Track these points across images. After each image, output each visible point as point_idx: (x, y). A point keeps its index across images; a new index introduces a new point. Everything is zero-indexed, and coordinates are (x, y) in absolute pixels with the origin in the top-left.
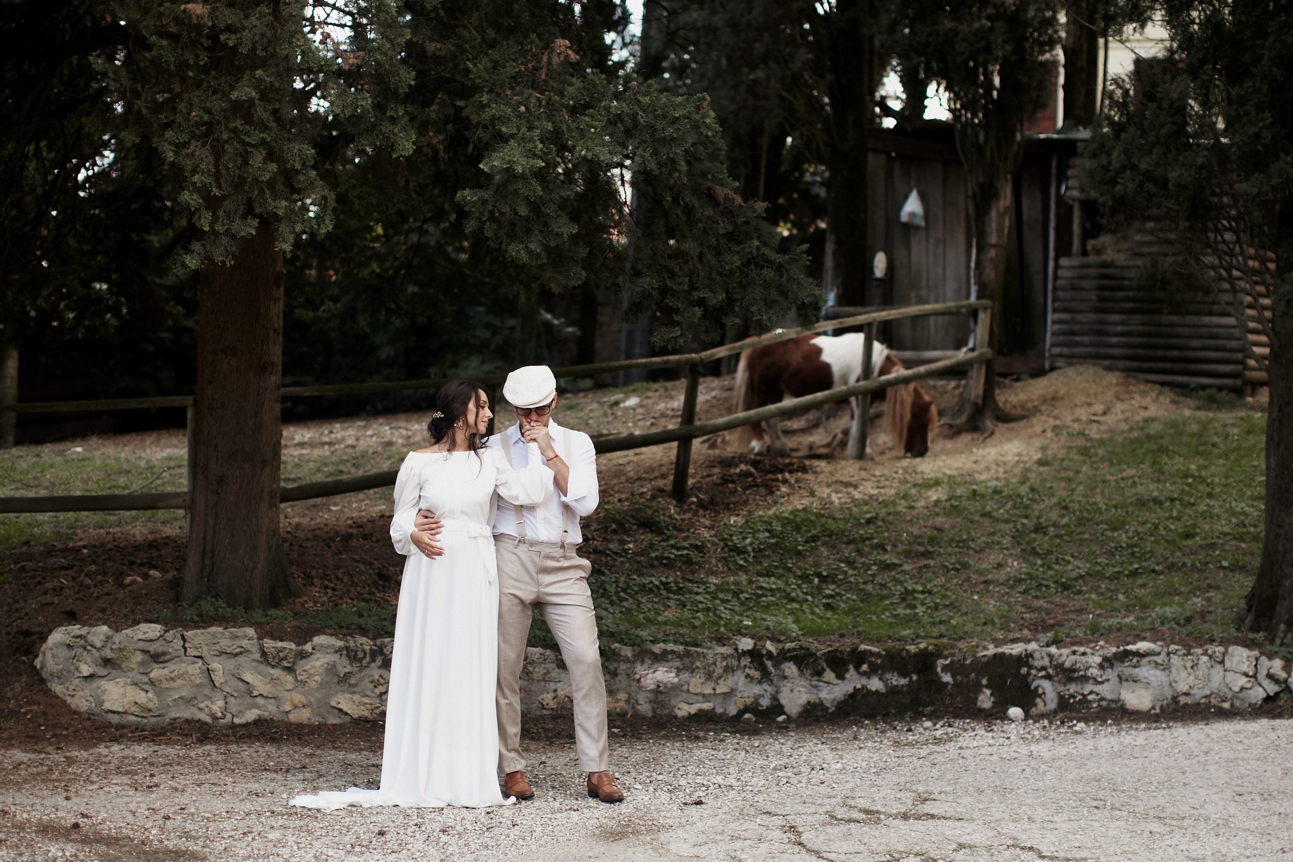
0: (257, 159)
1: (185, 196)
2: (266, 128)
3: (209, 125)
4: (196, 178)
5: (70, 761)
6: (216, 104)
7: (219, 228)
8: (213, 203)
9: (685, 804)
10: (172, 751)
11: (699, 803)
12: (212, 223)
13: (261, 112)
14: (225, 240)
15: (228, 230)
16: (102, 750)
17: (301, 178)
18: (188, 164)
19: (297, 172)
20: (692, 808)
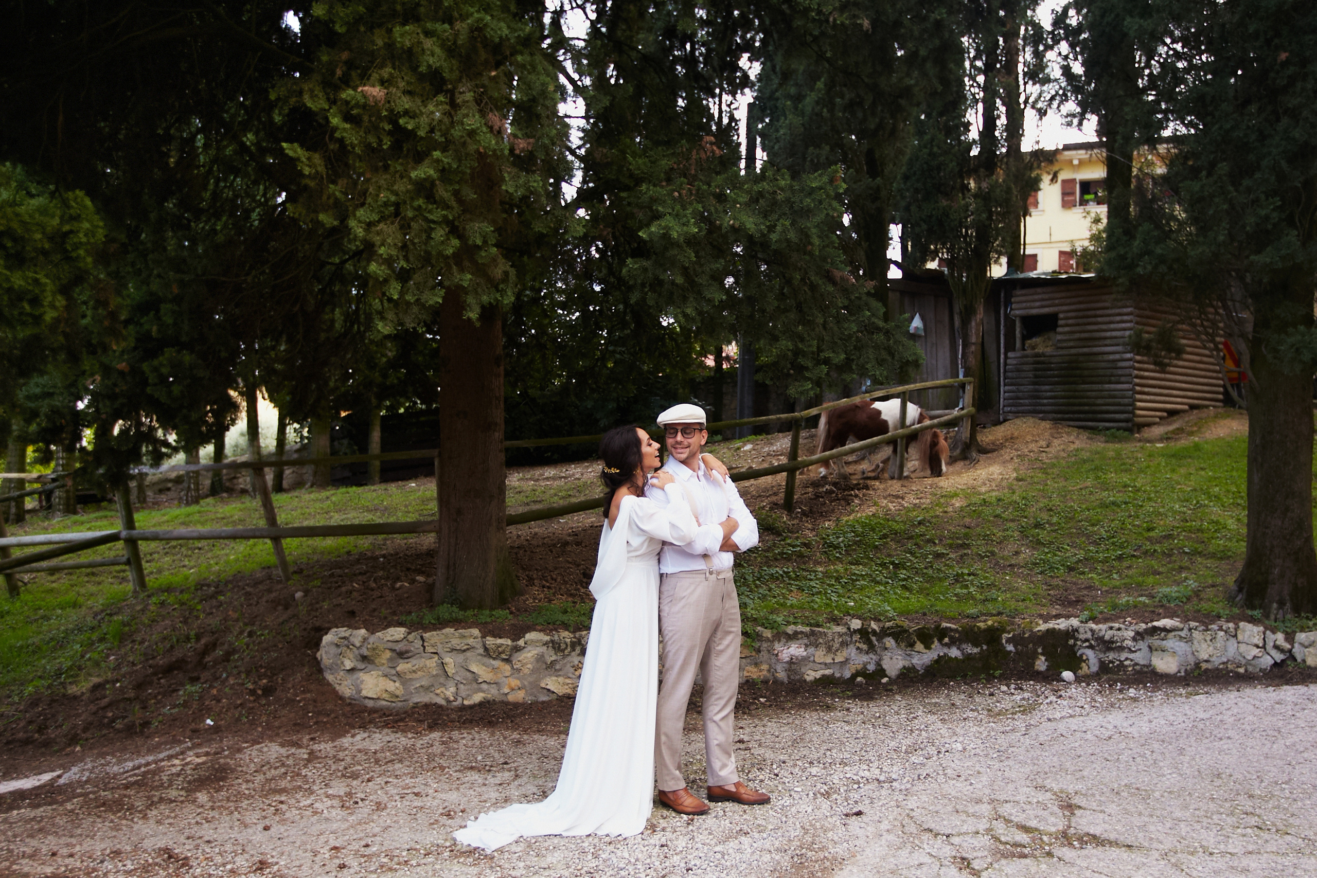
0: (439, 234)
1: (373, 267)
2: (447, 207)
3: (397, 205)
4: (382, 250)
5: (313, 757)
6: (402, 186)
7: (409, 297)
8: (404, 276)
9: (847, 815)
10: (402, 740)
11: (859, 813)
12: (402, 294)
13: (443, 192)
14: (415, 309)
15: (418, 300)
16: (346, 741)
17: (483, 254)
18: (377, 239)
19: (479, 248)
20: (854, 821)
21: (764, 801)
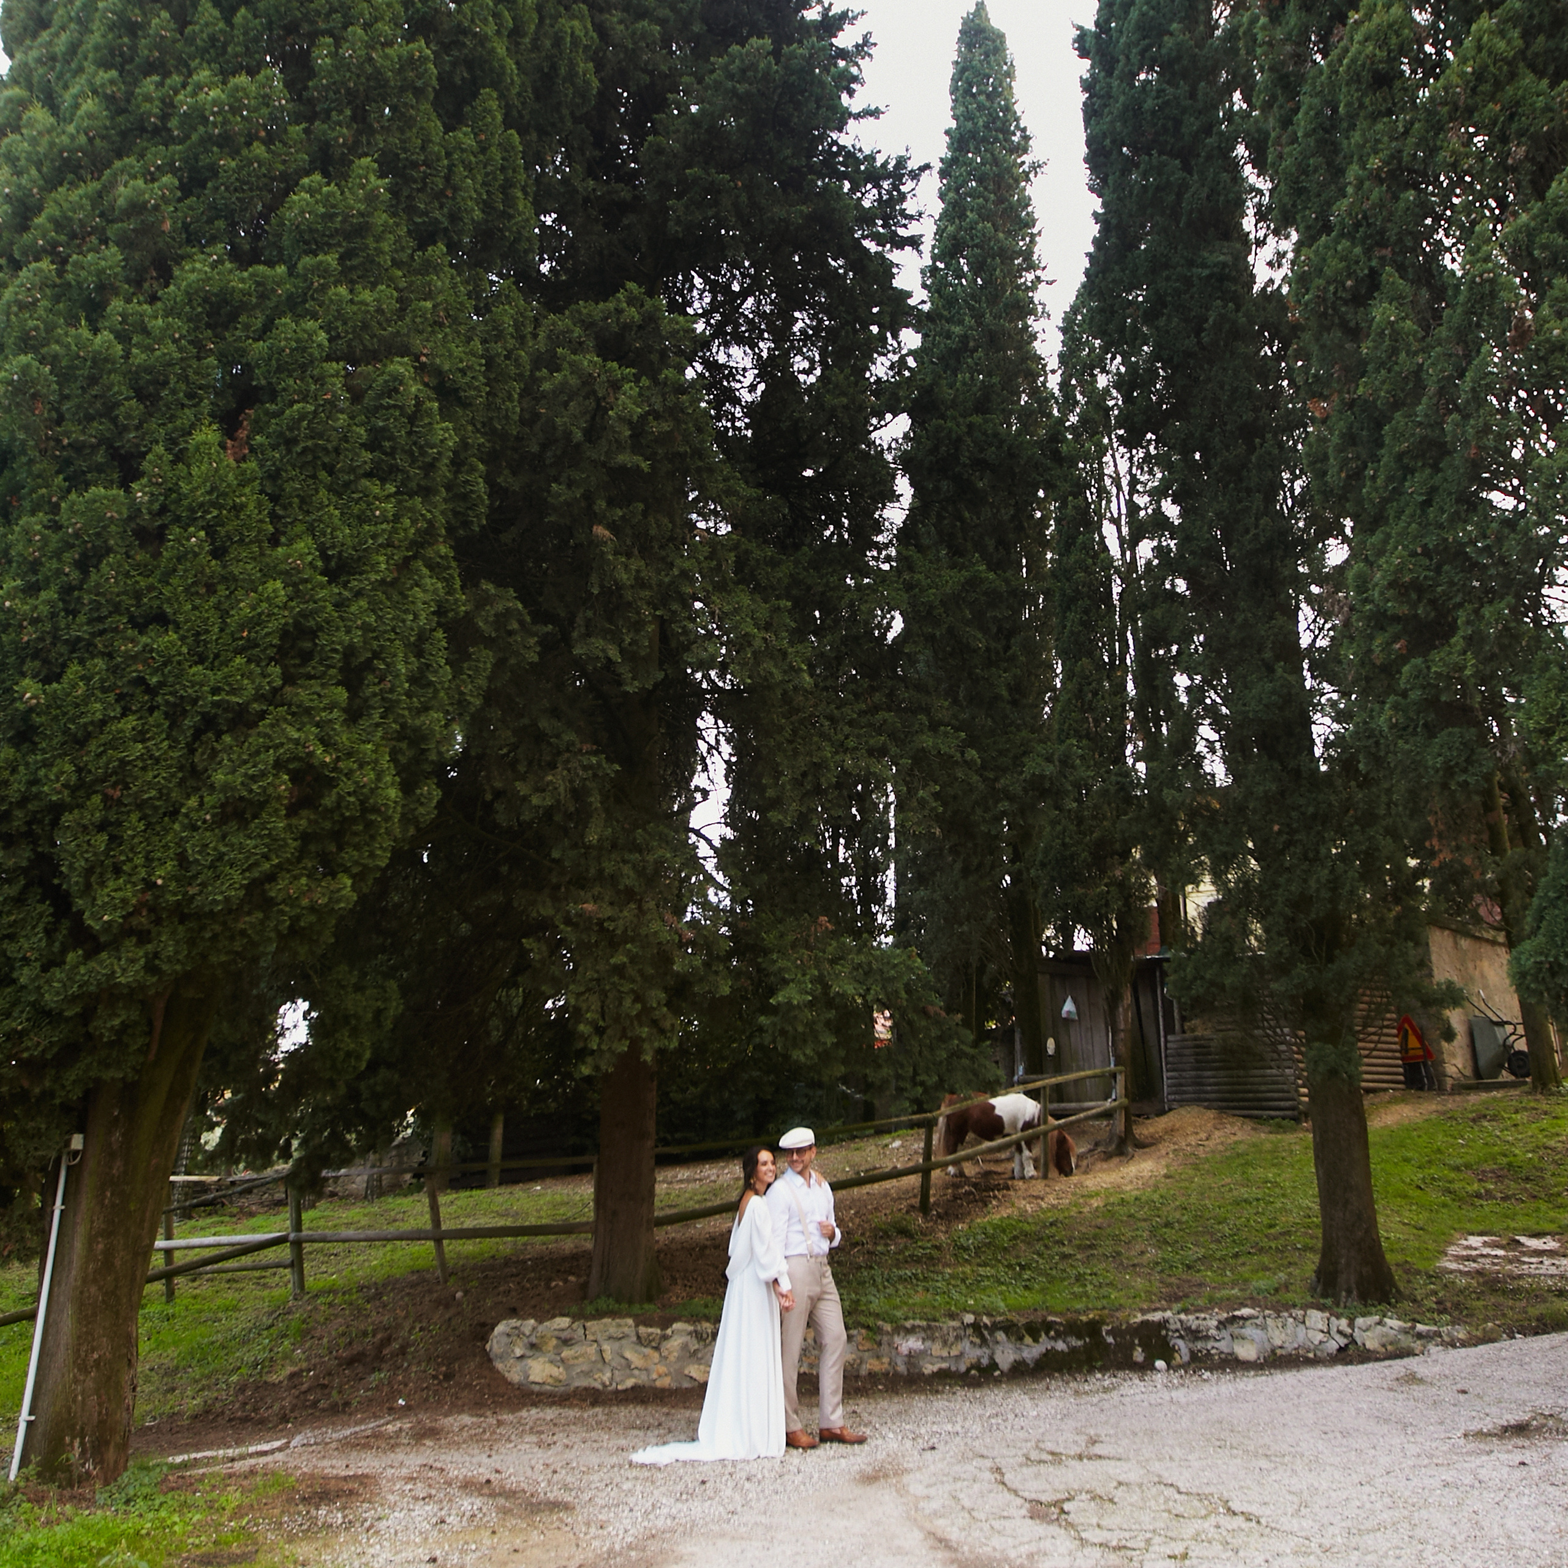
0: (628, 1002)
2: (633, 981)
3: (598, 980)
6: (602, 967)
7: (604, 1047)
8: (600, 1031)
9: (924, 1449)
10: (571, 1413)
11: (933, 1448)
12: (599, 1044)
13: (631, 971)
14: (607, 1055)
15: (610, 1048)
18: (584, 1006)
20: (928, 1455)
21: (861, 1441)
